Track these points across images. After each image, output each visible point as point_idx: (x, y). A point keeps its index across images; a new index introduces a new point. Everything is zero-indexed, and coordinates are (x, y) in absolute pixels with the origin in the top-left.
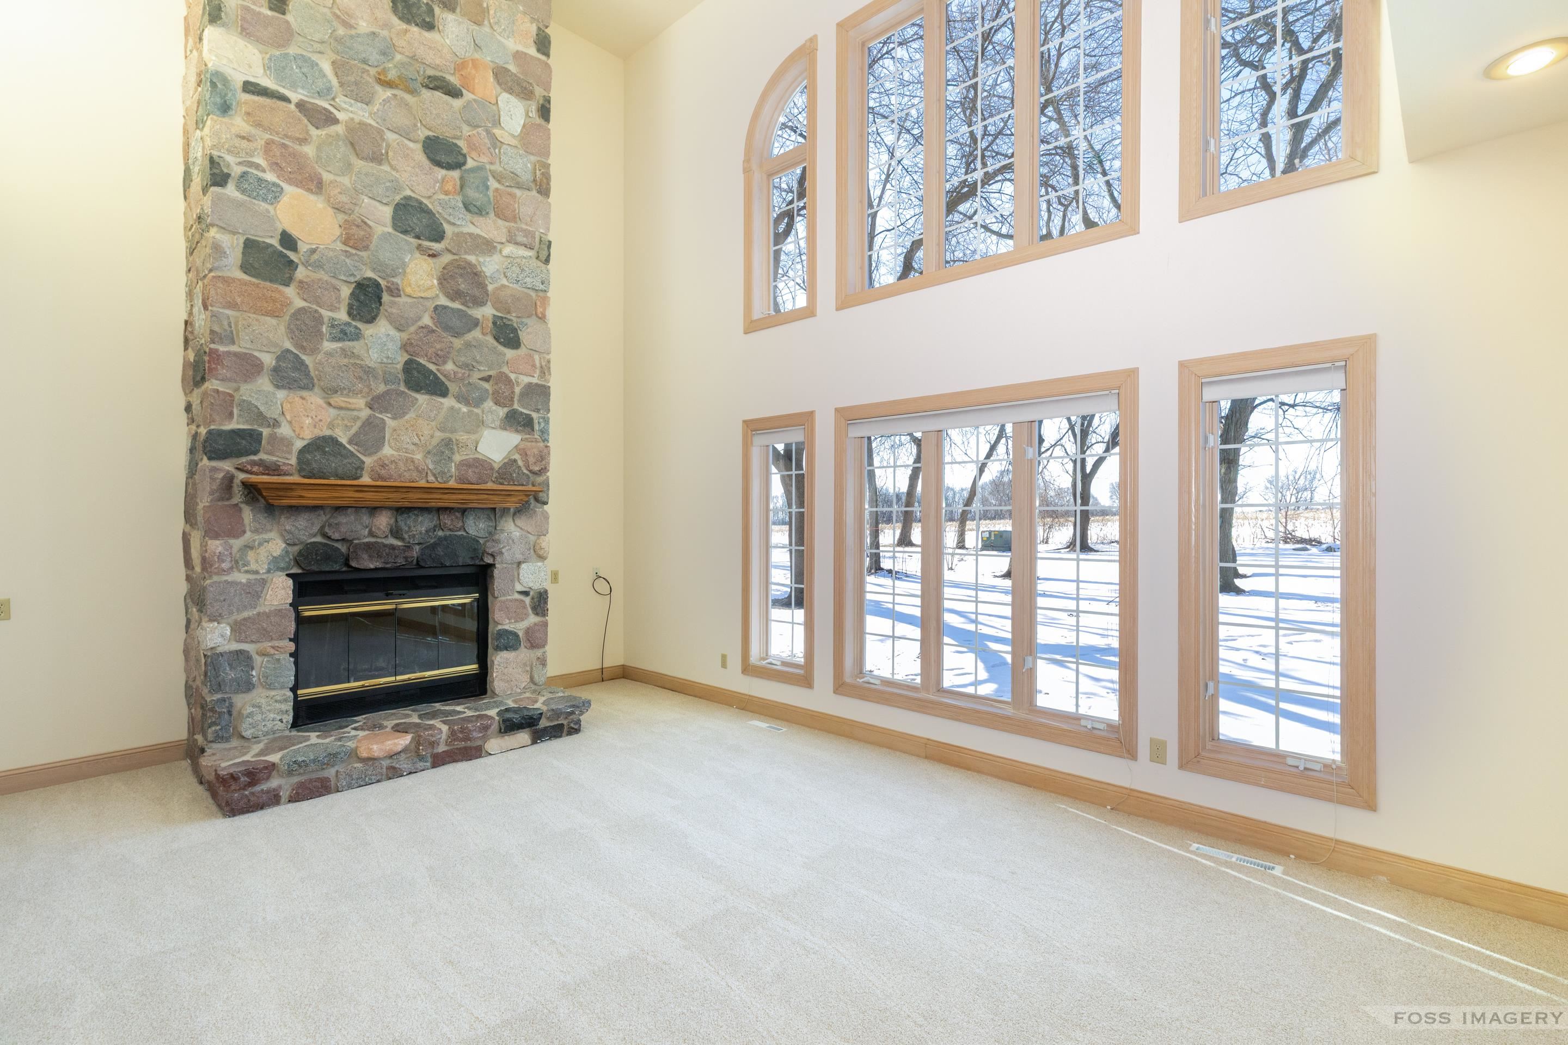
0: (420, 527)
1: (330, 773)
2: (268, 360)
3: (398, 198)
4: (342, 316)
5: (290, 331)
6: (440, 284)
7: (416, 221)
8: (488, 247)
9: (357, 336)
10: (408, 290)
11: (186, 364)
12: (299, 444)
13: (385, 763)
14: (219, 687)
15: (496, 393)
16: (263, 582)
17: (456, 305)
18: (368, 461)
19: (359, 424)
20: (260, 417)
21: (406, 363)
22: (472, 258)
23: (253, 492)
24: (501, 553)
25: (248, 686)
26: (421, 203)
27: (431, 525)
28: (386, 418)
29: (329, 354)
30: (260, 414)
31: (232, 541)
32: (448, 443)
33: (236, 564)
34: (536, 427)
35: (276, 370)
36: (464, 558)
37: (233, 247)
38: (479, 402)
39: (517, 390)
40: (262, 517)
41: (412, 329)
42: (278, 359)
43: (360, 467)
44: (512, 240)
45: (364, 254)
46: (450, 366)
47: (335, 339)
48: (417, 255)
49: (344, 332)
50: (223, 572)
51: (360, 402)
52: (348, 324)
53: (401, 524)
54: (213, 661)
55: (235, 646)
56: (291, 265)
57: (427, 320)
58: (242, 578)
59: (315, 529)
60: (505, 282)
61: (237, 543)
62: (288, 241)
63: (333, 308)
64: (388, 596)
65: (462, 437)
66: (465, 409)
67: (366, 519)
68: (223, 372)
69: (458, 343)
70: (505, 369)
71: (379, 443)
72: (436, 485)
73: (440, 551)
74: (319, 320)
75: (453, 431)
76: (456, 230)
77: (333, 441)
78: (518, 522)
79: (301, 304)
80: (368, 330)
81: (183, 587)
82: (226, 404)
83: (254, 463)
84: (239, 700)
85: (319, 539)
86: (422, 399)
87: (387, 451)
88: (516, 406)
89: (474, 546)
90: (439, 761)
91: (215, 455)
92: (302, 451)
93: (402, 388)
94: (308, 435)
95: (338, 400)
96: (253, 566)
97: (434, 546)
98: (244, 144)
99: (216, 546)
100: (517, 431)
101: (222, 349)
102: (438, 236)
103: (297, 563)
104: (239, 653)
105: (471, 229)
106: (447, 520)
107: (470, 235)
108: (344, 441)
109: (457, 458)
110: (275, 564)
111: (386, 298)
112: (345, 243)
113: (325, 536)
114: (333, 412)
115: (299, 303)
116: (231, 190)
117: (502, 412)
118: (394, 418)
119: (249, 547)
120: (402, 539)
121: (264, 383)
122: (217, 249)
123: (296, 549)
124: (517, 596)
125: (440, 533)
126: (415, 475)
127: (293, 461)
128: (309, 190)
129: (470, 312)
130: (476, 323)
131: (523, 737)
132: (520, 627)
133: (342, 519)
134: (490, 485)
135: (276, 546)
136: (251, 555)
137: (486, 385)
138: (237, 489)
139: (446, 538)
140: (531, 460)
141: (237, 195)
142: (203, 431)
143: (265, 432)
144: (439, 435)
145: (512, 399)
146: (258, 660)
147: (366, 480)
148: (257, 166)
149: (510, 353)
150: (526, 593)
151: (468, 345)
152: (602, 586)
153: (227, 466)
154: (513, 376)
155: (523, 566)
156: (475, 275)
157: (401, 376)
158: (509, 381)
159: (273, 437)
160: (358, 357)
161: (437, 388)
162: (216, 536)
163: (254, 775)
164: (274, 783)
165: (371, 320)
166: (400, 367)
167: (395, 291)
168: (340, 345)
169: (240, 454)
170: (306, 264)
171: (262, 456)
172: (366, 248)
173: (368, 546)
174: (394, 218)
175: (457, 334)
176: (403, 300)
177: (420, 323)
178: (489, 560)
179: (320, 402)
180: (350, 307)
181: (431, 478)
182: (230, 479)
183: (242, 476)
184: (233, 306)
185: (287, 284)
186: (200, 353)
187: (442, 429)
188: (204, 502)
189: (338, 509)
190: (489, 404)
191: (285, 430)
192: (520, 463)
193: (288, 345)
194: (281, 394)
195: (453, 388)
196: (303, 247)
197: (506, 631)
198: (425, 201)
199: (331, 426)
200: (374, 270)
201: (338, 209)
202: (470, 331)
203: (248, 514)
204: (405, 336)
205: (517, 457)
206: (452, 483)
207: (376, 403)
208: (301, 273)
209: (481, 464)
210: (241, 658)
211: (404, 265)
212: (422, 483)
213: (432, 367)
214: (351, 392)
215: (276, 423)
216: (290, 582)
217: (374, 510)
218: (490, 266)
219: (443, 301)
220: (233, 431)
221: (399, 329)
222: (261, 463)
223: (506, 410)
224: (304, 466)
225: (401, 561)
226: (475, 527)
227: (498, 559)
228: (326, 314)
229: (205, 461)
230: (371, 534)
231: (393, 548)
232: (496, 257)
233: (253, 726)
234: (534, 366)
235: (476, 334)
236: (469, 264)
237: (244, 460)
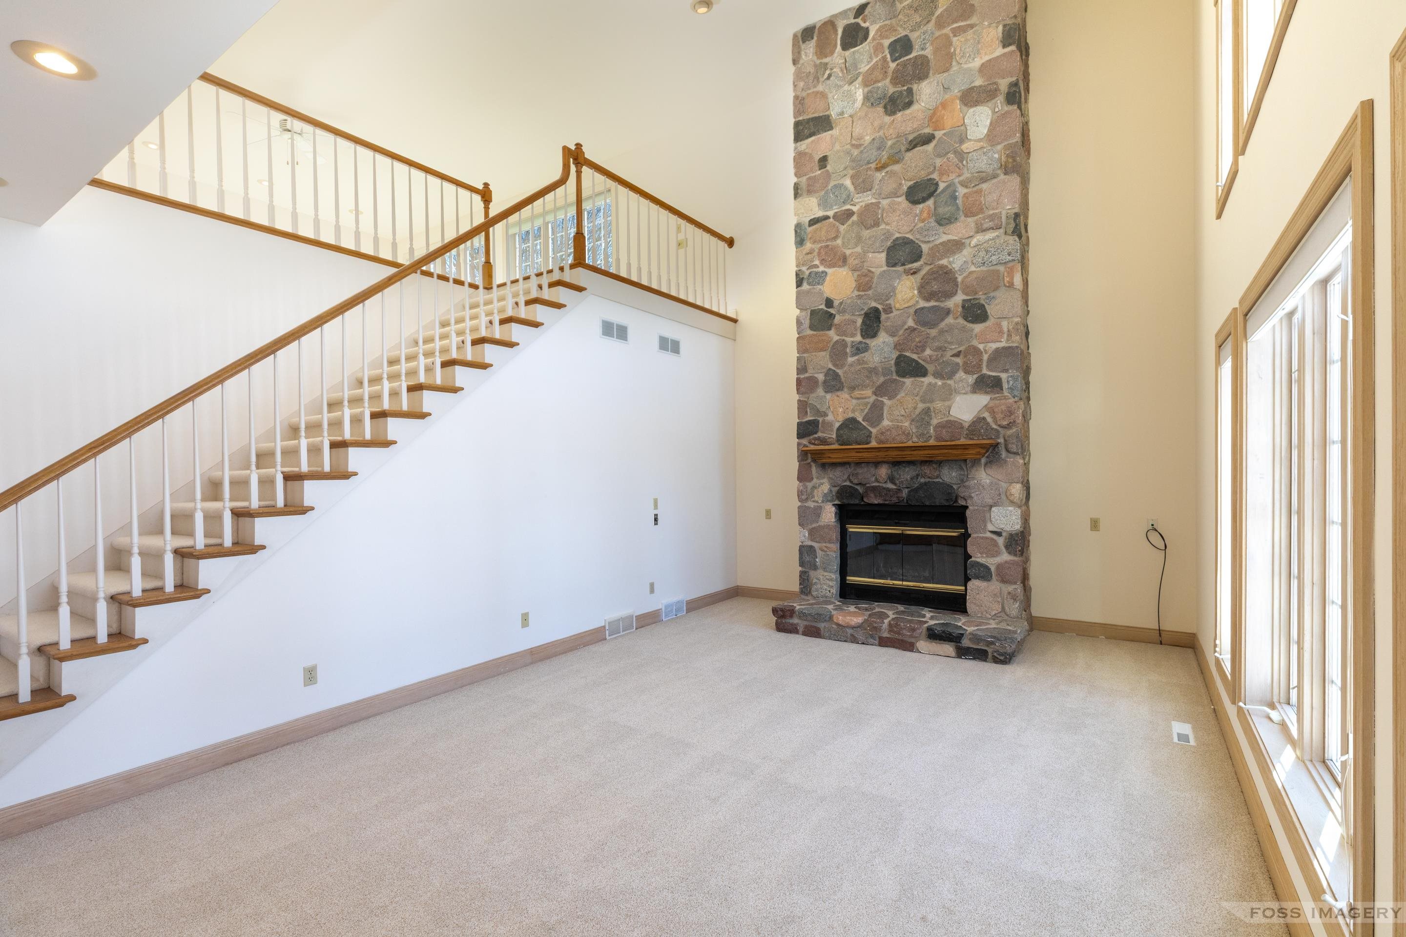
0: (906, 474)
1: (821, 625)
2: (821, 377)
3: (889, 243)
4: (858, 338)
5: (831, 357)
6: (919, 292)
7: (901, 254)
8: (957, 246)
9: (866, 348)
10: (898, 306)
12: (837, 425)
13: (850, 631)
14: (803, 564)
15: (965, 363)
16: (820, 508)
17: (932, 303)
18: (874, 431)
19: (869, 407)
20: (818, 412)
21: (897, 358)
22: (944, 262)
24: (971, 497)
25: (815, 568)
26: (904, 238)
27: (914, 474)
28: (885, 400)
29: (851, 365)
30: (818, 410)
31: (808, 484)
32: (927, 412)
33: (809, 497)
34: (1005, 386)
35: (825, 382)
36: (939, 500)
37: (807, 317)
38: (951, 375)
39: (985, 357)
41: (901, 332)
42: (825, 376)
43: (869, 435)
44: (980, 230)
45: (870, 292)
46: (928, 352)
47: (853, 355)
48: (904, 277)
49: (858, 349)
50: (803, 500)
51: (868, 392)
52: (861, 342)
53: (895, 474)
54: (806, 550)
55: (810, 543)
56: (831, 317)
57: (911, 323)
58: (813, 505)
59: (845, 477)
60: (973, 268)
61: (811, 485)
62: (829, 303)
63: (853, 335)
64: (897, 524)
65: (938, 405)
66: (940, 383)
67: (872, 470)
68: (802, 389)
69: (933, 332)
70: (975, 343)
71: (880, 418)
72: (920, 444)
73: (921, 493)
74: (844, 344)
75: (932, 401)
76: (931, 245)
77: (853, 420)
78: (989, 471)
79: (838, 338)
80: (873, 343)
82: (809, 406)
83: (815, 439)
84: (812, 574)
85: (848, 483)
86: (908, 381)
87: (886, 423)
88: (985, 371)
89: (947, 489)
90: (884, 643)
91: (804, 436)
92: (838, 429)
93: (895, 377)
94: (841, 419)
95: (857, 393)
96: (816, 498)
97: (916, 490)
98: (809, 256)
99: (800, 486)
100: (987, 393)
101: (807, 376)
102: (917, 255)
103: (838, 498)
104: (811, 547)
105: (945, 238)
106: (927, 470)
107: (941, 244)
108: (860, 419)
109: (935, 422)
110: (826, 498)
111: (883, 316)
112: (858, 290)
113: (851, 482)
114: (854, 401)
115: (836, 338)
116: (806, 283)
117: (971, 379)
118: (890, 399)
119: (814, 487)
120: (895, 484)
121: (820, 391)
122: (805, 322)
123: (837, 488)
124: (989, 535)
125: (923, 480)
126: (903, 438)
127: (834, 436)
128: (840, 266)
129: (942, 305)
130: (948, 312)
131: (949, 649)
132: (992, 562)
133: (860, 471)
134: (963, 441)
135: (826, 487)
137: (958, 360)
139: (925, 484)
140: (999, 416)
141: (808, 287)
142: (801, 421)
143: (821, 419)
144: (921, 406)
145: (979, 366)
146: (818, 552)
147: (874, 444)
148: (816, 266)
149: (978, 328)
150: (999, 534)
151: (942, 332)
152: (1155, 538)
153: (805, 441)
154: (981, 347)
155: (993, 509)
156: (946, 276)
157: (893, 369)
158: (977, 352)
159: (824, 421)
160: (866, 363)
161: (918, 370)
162: (807, 480)
164: (795, 621)
165: (874, 335)
166: (893, 362)
167: (889, 310)
168: (856, 358)
169: (809, 435)
170: (839, 312)
171: (820, 434)
172: (870, 288)
173: (874, 489)
174: (887, 259)
175: (932, 325)
176: (895, 313)
177: (906, 327)
178: (962, 502)
179: (847, 396)
180: (861, 330)
181: (915, 439)
183: (811, 447)
184: (810, 350)
185: (830, 329)
186: (801, 378)
187: (923, 401)
188: (802, 461)
189: (858, 464)
190: (961, 374)
191: (830, 418)
192: (989, 420)
193: (831, 366)
194: (828, 396)
195: (930, 368)
196: (836, 303)
197: (978, 563)
198: (907, 236)
199: (853, 411)
200: (875, 301)
201: (854, 270)
202: (943, 320)
203: (813, 468)
204: (896, 339)
205: (986, 415)
206: (932, 442)
207: (880, 391)
208: (838, 319)
209: (953, 425)
210: (812, 550)
211: (894, 289)
212: (910, 444)
213: (915, 357)
214: (864, 387)
215: (826, 415)
216: (834, 509)
217: (877, 464)
218: (956, 262)
219: (922, 304)
220: (809, 422)
221: (893, 335)
222: (819, 439)
223: (975, 376)
224: (840, 440)
225: (894, 500)
226: (949, 475)
227: (969, 501)
228: (849, 340)
229: (801, 440)
230: (877, 480)
231: (888, 490)
232: (965, 252)
233: (817, 590)
234: (1001, 332)
235: (950, 320)
236: (942, 267)
237: (811, 437)
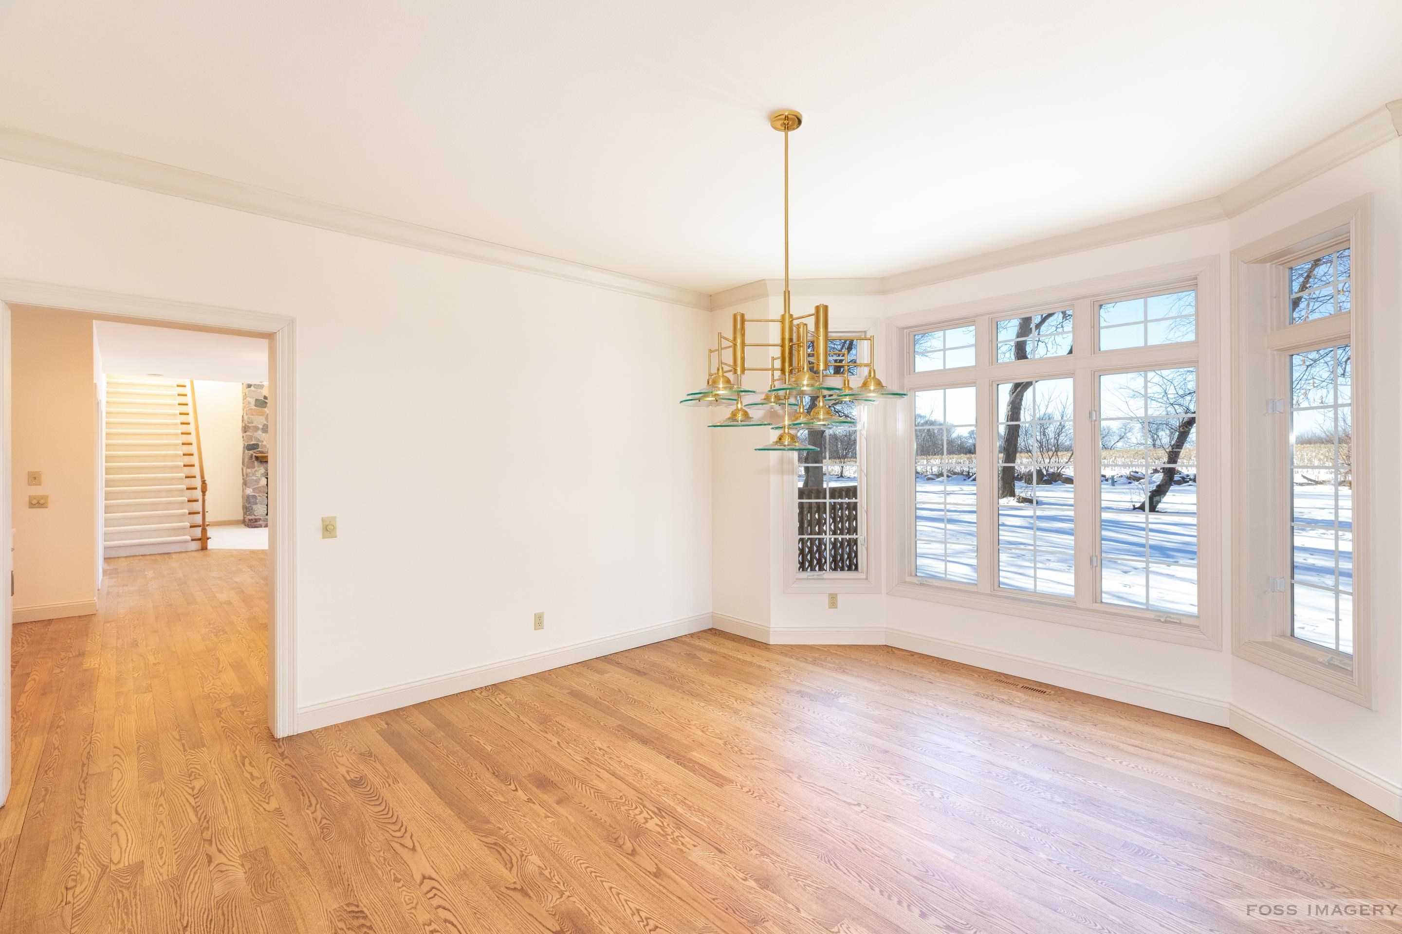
2: (261, 427)
11: (242, 427)
14: (249, 503)
16: (260, 479)
20: (259, 440)
23: (257, 458)
25: (256, 504)
33: (254, 474)
35: (263, 429)
37: (253, 401)
40: (259, 464)
42: (263, 426)
50: (250, 476)
54: (248, 497)
55: (253, 494)
56: (266, 403)
58: (254, 478)
61: (253, 470)
62: (265, 398)
68: (250, 430)
81: (242, 481)
82: (251, 438)
84: (254, 507)
91: (249, 450)
96: (257, 475)
99: (249, 470)
101: (250, 425)
103: (268, 475)
110: (262, 475)
116: (252, 388)
119: (256, 471)
121: (260, 432)
122: (249, 403)
123: (267, 471)
127: (267, 450)
135: (263, 471)
136: (257, 473)
138: (254, 457)
142: (246, 444)
143: (260, 444)
146: (258, 498)
153: (251, 452)
159: (262, 445)
162: (249, 468)
163: (256, 520)
164: (261, 523)
170: (270, 402)
171: (259, 449)
182: (252, 455)
183: (255, 454)
184: (253, 415)
185: (265, 408)
186: (246, 425)
188: (246, 460)
191: (265, 443)
193: (265, 423)
196: (269, 399)
203: (256, 463)
208: (269, 404)
210: (254, 497)
215: (263, 442)
216: (266, 479)
220: (253, 444)
222: (259, 451)
229: (246, 451)
233: (257, 513)
237: (255, 451)
